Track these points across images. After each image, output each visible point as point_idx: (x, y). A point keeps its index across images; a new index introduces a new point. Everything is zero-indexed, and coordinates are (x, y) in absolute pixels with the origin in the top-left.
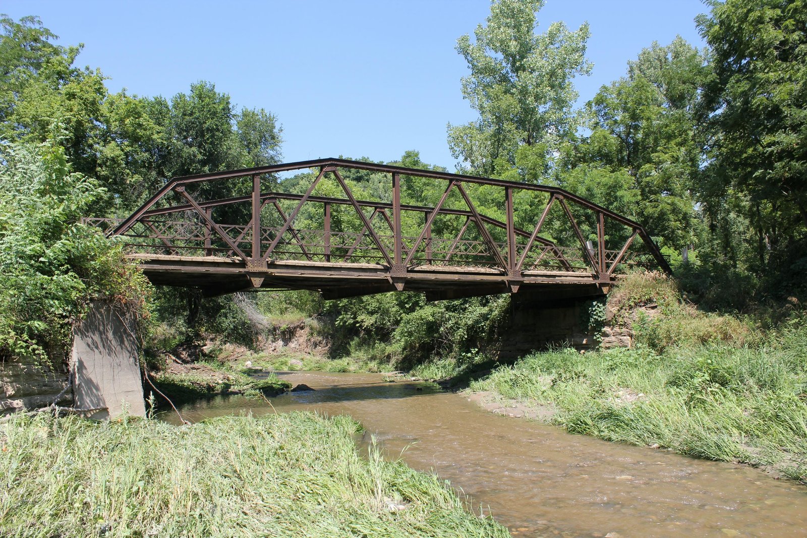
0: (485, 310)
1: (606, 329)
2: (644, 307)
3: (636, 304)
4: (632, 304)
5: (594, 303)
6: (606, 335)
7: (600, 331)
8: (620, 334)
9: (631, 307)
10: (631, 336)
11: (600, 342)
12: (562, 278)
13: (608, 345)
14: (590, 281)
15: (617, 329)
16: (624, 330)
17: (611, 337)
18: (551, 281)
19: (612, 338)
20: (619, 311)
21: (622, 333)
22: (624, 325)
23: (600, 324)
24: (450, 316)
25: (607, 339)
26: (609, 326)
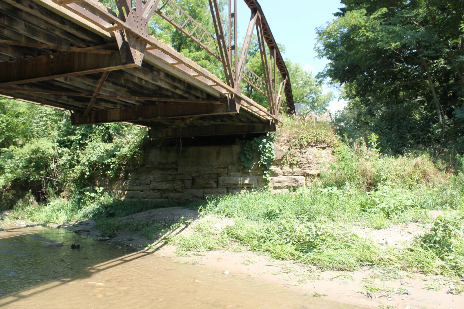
0: (109, 146)
2: (315, 148)
3: (308, 144)
4: (305, 144)
5: (264, 141)
6: (274, 174)
7: (268, 170)
9: (302, 146)
10: (307, 175)
11: (269, 182)
13: (277, 185)
14: (266, 116)
15: (286, 168)
16: (296, 169)
17: (280, 175)
19: (282, 178)
20: (289, 149)
21: (294, 173)
22: (298, 164)
23: (270, 162)
24: (63, 151)
25: (276, 179)
26: (277, 165)
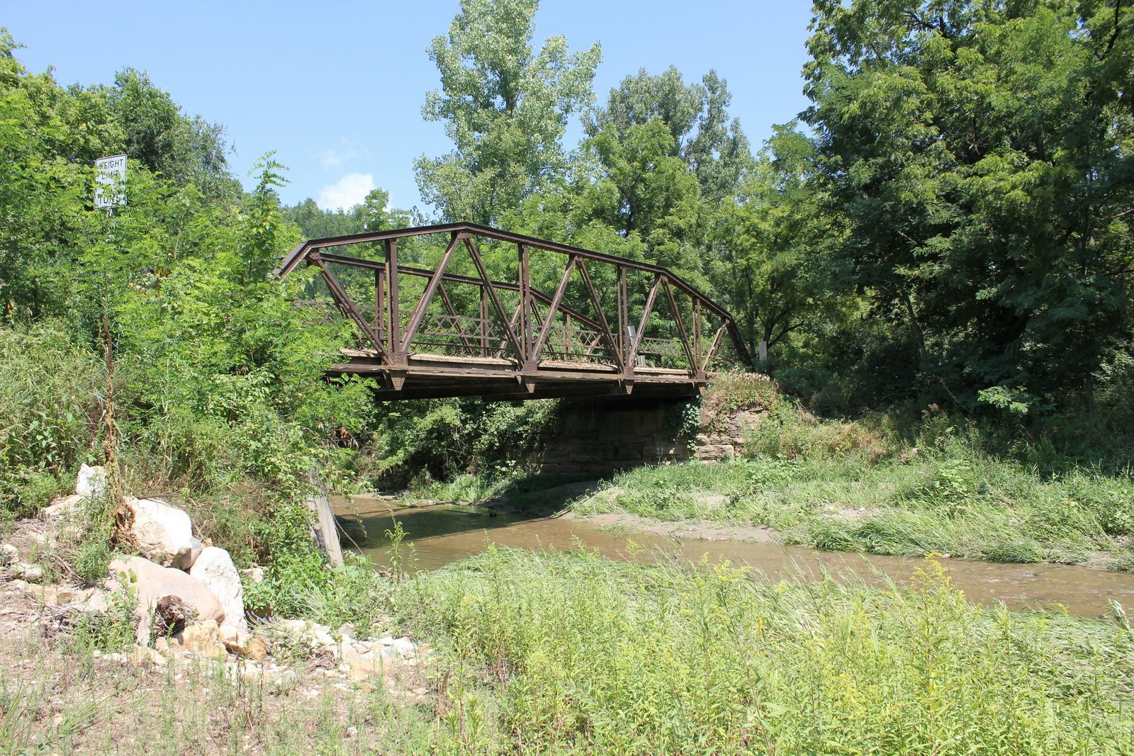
0: (520, 412)
1: (700, 436)
2: (747, 412)
3: (739, 407)
4: (735, 408)
5: (688, 406)
6: (701, 443)
7: (693, 439)
8: (720, 442)
9: (732, 411)
10: (735, 444)
11: (694, 452)
12: (664, 376)
13: (704, 455)
14: (686, 379)
15: (714, 436)
16: (724, 437)
17: (708, 444)
18: (655, 379)
19: (709, 447)
20: (717, 415)
21: (722, 441)
22: (726, 431)
23: (695, 430)
25: (703, 448)
26: (705, 432)
